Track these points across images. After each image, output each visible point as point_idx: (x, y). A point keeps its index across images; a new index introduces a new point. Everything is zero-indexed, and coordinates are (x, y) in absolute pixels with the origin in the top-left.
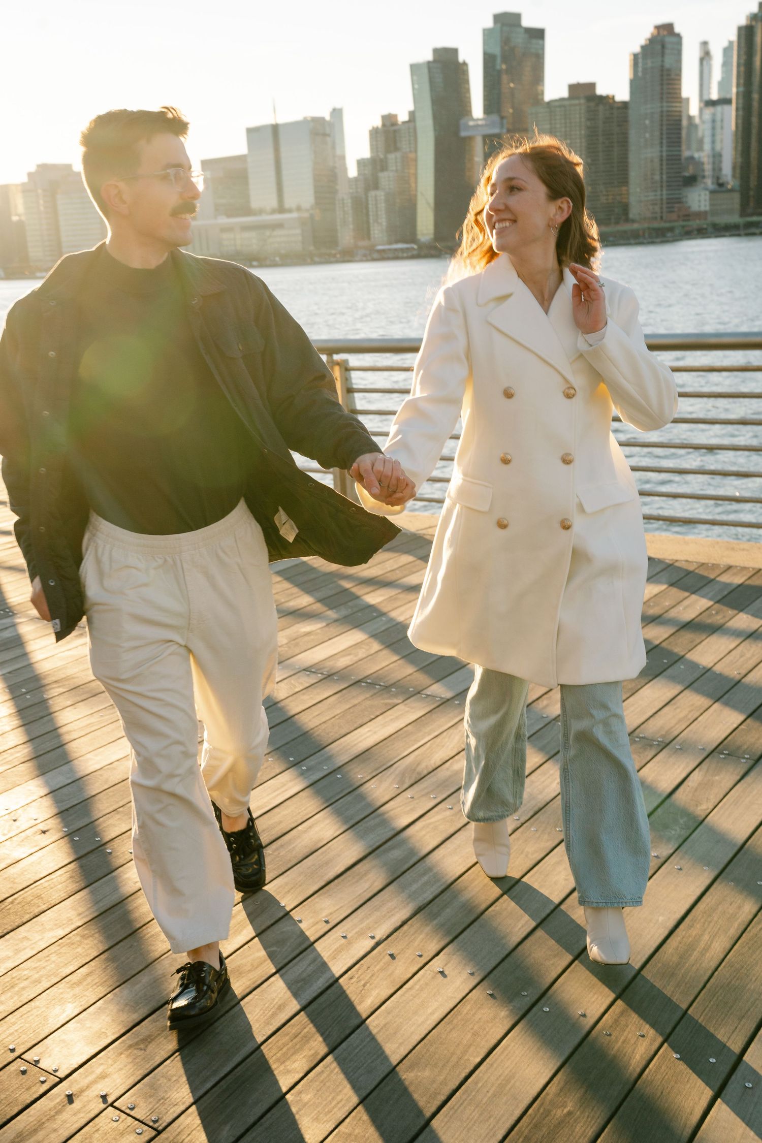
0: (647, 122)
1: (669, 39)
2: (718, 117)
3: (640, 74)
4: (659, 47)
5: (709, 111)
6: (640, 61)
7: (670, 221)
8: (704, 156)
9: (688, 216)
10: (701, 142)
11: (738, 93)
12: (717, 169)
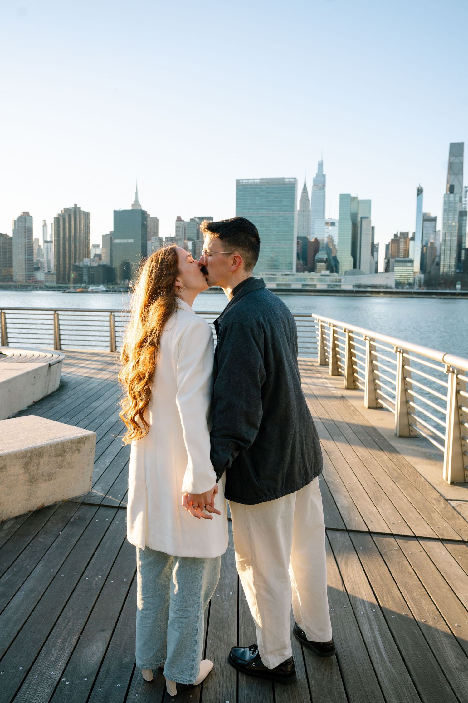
0: (20, 245)
1: (27, 217)
2: (49, 247)
3: (17, 228)
4: (24, 219)
5: (46, 244)
6: (16, 223)
7: (29, 283)
8: (44, 260)
9: (36, 282)
10: (43, 255)
11: (54, 240)
12: (49, 266)
